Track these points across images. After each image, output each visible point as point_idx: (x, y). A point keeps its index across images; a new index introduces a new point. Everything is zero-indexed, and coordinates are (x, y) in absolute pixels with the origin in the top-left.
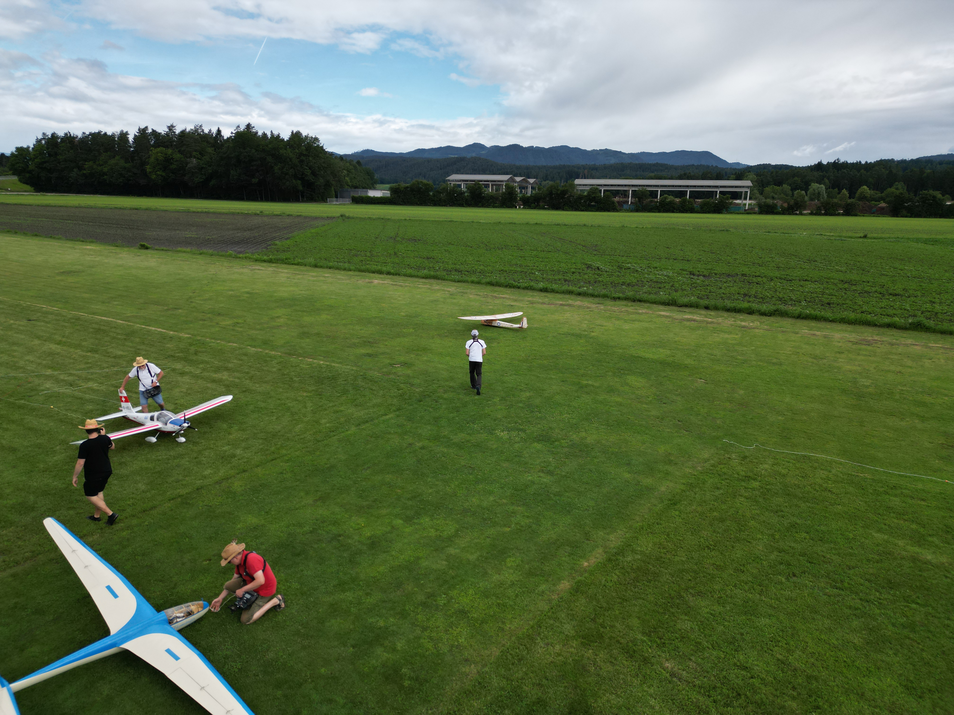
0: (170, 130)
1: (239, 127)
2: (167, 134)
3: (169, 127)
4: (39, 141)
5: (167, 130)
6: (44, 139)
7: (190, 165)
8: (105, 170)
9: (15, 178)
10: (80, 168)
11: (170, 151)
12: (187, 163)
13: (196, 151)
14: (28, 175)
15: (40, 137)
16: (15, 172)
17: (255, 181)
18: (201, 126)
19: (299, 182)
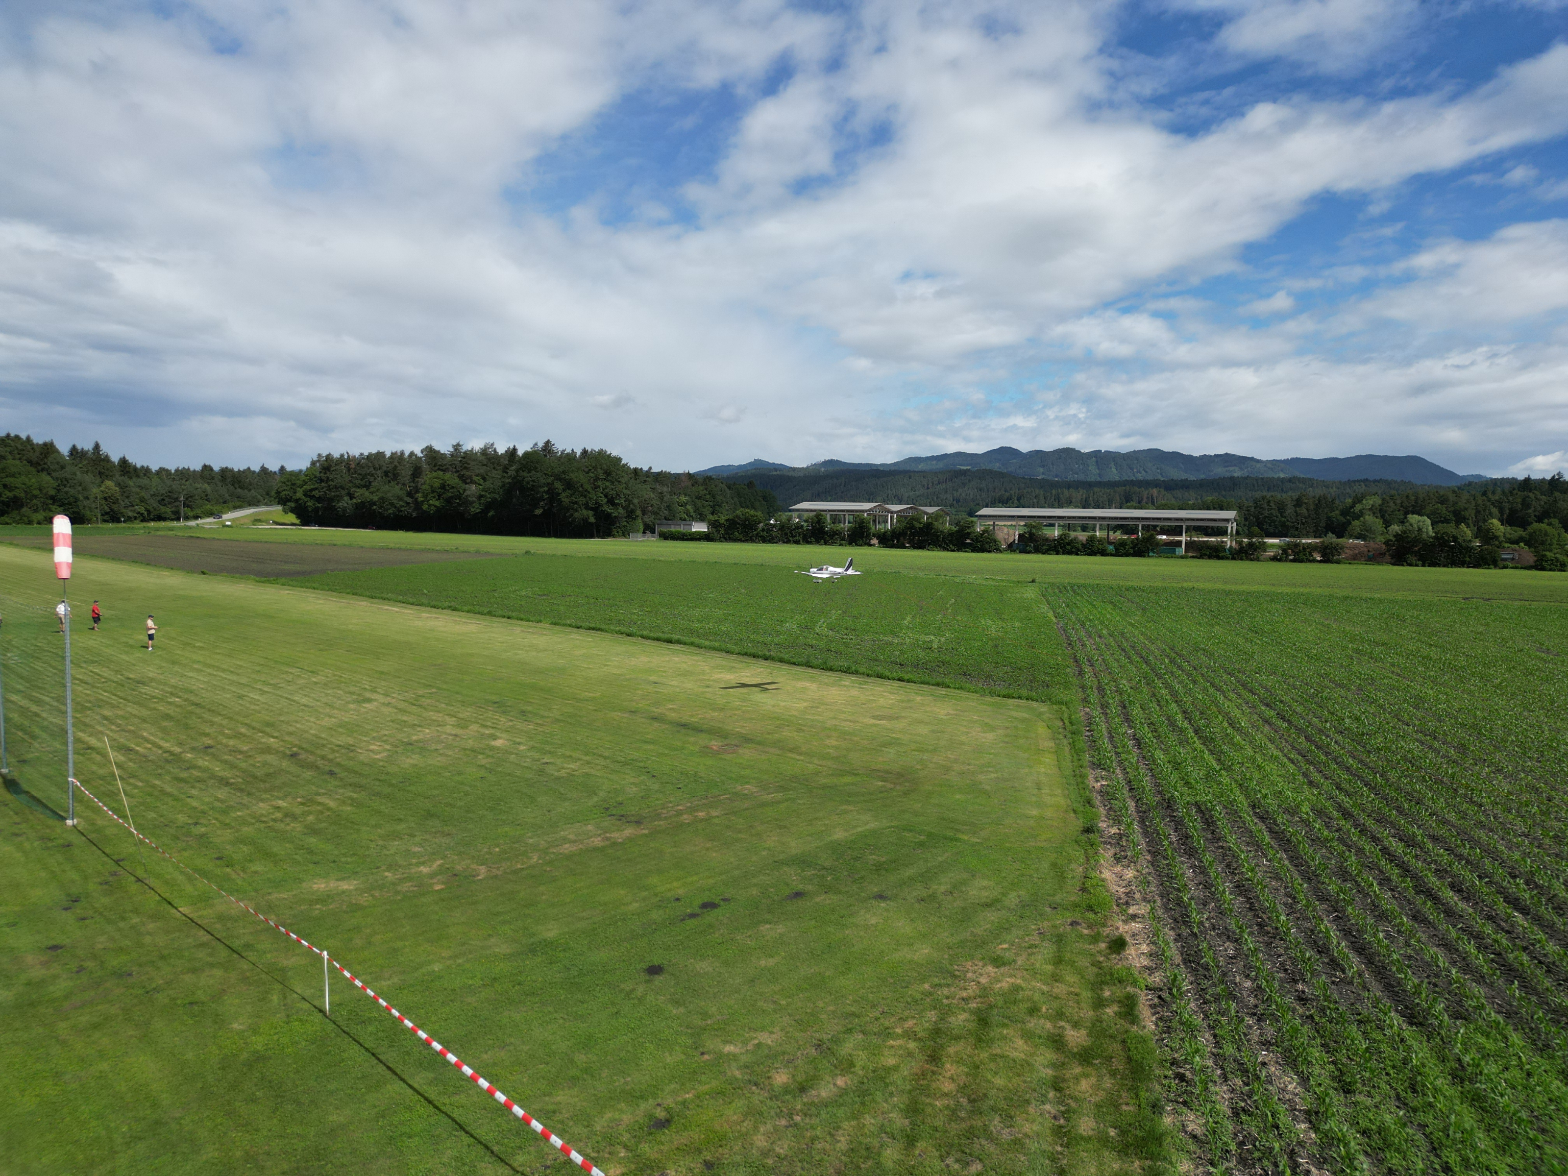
0: (456, 450)
1: (536, 444)
2: (452, 455)
3: (454, 446)
4: (313, 463)
5: (452, 450)
6: (319, 461)
7: (468, 493)
8: (375, 498)
9: (280, 508)
10: (351, 497)
11: (448, 475)
12: (465, 490)
13: (477, 476)
14: (293, 505)
15: (315, 459)
16: (283, 501)
17: (538, 512)
18: (492, 444)
19: (591, 513)
